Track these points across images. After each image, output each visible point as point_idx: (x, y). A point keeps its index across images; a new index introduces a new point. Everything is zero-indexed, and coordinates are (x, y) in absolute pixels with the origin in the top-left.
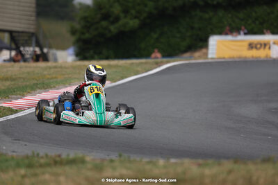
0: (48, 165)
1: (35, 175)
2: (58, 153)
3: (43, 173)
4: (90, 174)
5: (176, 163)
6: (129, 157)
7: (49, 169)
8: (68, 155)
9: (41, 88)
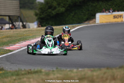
0: (26, 74)
1: (20, 79)
2: (30, 68)
3: (23, 78)
6: (61, 69)
7: (26, 76)
8: (34, 69)
9: (22, 41)
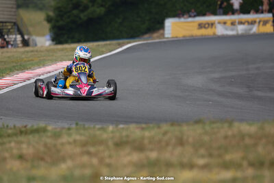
0: (15, 135)
2: (25, 124)
3: (10, 142)
4: (48, 141)
5: (123, 128)
6: (84, 125)
7: (15, 138)
8: (32, 126)
9: (18, 70)
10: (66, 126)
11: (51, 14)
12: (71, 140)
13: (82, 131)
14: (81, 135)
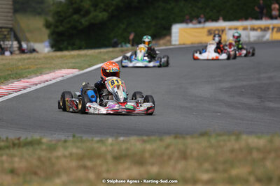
0: (8, 147)
2: (18, 137)
3: (1, 155)
4: (43, 154)
5: (123, 141)
6: (81, 137)
7: (7, 151)
8: (26, 138)
9: (13, 79)
10: (63, 138)
11: (50, 19)
12: (67, 153)
13: (79, 144)
14: (78, 148)
